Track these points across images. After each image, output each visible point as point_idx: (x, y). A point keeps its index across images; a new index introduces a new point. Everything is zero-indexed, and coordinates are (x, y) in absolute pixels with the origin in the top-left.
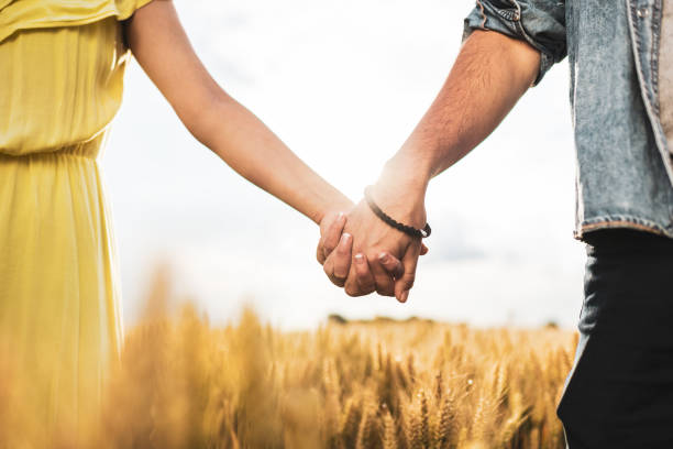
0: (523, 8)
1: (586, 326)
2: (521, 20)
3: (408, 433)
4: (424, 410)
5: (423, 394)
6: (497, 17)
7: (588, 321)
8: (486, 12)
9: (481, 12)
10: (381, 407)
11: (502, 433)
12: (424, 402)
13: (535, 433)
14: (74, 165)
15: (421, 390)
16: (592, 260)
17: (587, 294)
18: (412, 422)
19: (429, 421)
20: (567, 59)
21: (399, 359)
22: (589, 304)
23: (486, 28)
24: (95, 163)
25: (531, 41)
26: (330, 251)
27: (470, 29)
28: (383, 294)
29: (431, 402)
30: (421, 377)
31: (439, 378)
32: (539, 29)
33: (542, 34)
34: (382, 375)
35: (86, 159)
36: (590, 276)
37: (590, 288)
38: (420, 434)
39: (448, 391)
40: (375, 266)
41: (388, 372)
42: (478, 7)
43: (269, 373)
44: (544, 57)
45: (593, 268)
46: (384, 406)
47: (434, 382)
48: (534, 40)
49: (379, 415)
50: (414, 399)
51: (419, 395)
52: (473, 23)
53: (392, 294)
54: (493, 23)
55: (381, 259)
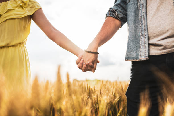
0: (117, 13)
1: (131, 77)
2: (117, 15)
3: (94, 102)
4: (97, 97)
5: (97, 94)
6: (112, 14)
7: (131, 76)
8: (110, 13)
9: (109, 13)
10: (88, 97)
11: (114, 102)
12: (97, 95)
13: (122, 103)
14: (19, 46)
15: (96, 93)
16: (132, 64)
17: (131, 71)
18: (95, 99)
19: (98, 99)
20: (127, 22)
21: (92, 87)
22: (132, 73)
23: (110, 16)
24: (23, 46)
25: (119, 19)
26: (79, 63)
27: (107, 16)
28: (90, 71)
29: (99, 95)
30: (97, 91)
31: (101, 91)
32: (121, 17)
33: (122, 18)
34: (88, 91)
35: (21, 45)
36: (132, 68)
37: (132, 70)
38: (96, 102)
39: (102, 93)
40: (88, 65)
41: (89, 90)
42: (109, 12)
43: (63, 91)
44: (122, 22)
45: (132, 66)
46: (89, 97)
47: (99, 91)
48: (120, 19)
49: (88, 99)
50: (95, 95)
51: (96, 94)
52: (108, 15)
53: (92, 71)
54: (112, 15)
55: (89, 63)
